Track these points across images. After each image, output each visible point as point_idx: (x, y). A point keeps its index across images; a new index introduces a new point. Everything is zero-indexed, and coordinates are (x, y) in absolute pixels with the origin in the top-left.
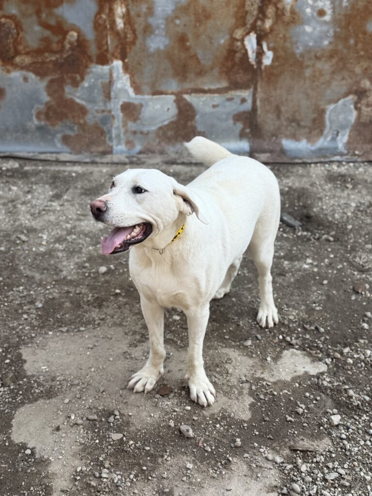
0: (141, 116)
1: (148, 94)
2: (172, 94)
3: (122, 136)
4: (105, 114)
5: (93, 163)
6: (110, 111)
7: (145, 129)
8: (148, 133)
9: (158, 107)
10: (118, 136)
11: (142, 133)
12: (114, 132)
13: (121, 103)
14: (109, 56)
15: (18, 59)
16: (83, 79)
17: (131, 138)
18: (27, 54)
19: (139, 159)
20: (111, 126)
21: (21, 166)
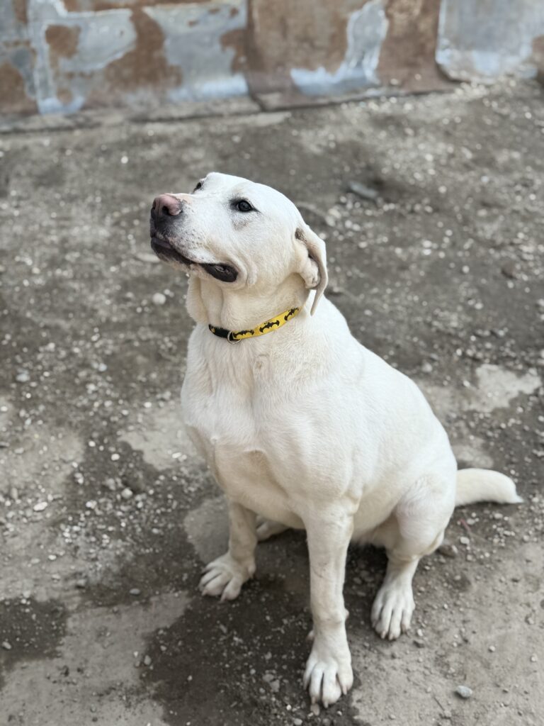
0: (79, 47)
1: (89, 9)
2: (126, 6)
3: (51, 83)
4: (21, 47)
5: (17, 132)
6: (28, 43)
7: (87, 68)
8: (92, 75)
9: (105, 29)
10: (44, 83)
11: (82, 75)
12: (37, 77)
13: (45, 28)
17: (66, 84)
19: (88, 119)
20: (32, 67)
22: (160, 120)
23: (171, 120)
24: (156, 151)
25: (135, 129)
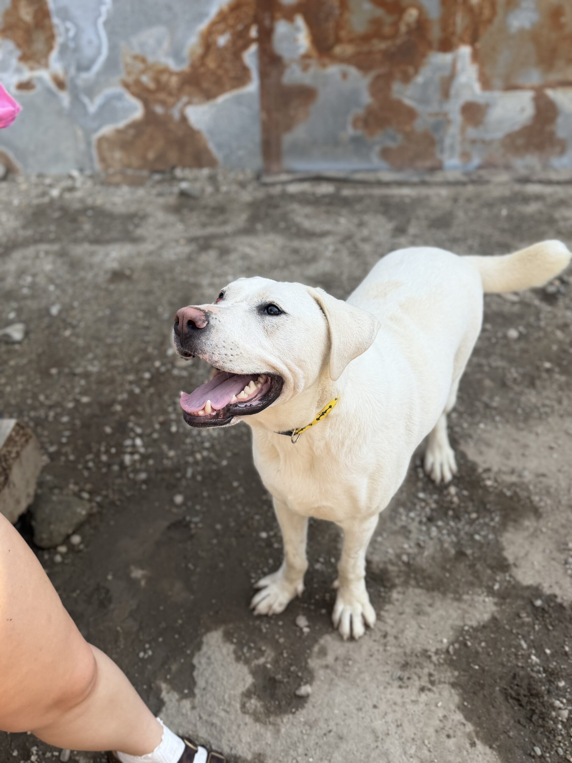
0: (486, 119)
1: (499, 90)
2: (531, 88)
3: (457, 146)
4: (440, 118)
5: (424, 183)
6: (446, 114)
7: (488, 137)
8: (491, 142)
9: (510, 106)
10: (452, 147)
11: (483, 142)
12: (448, 141)
13: (461, 103)
14: (455, 40)
15: (338, 50)
16: (417, 72)
17: (469, 149)
18: (351, 41)
19: (480, 177)
20: (445, 134)
21: (338, 190)
22: (541, 182)
23: (549, 182)
24: (532, 208)
25: (517, 187)
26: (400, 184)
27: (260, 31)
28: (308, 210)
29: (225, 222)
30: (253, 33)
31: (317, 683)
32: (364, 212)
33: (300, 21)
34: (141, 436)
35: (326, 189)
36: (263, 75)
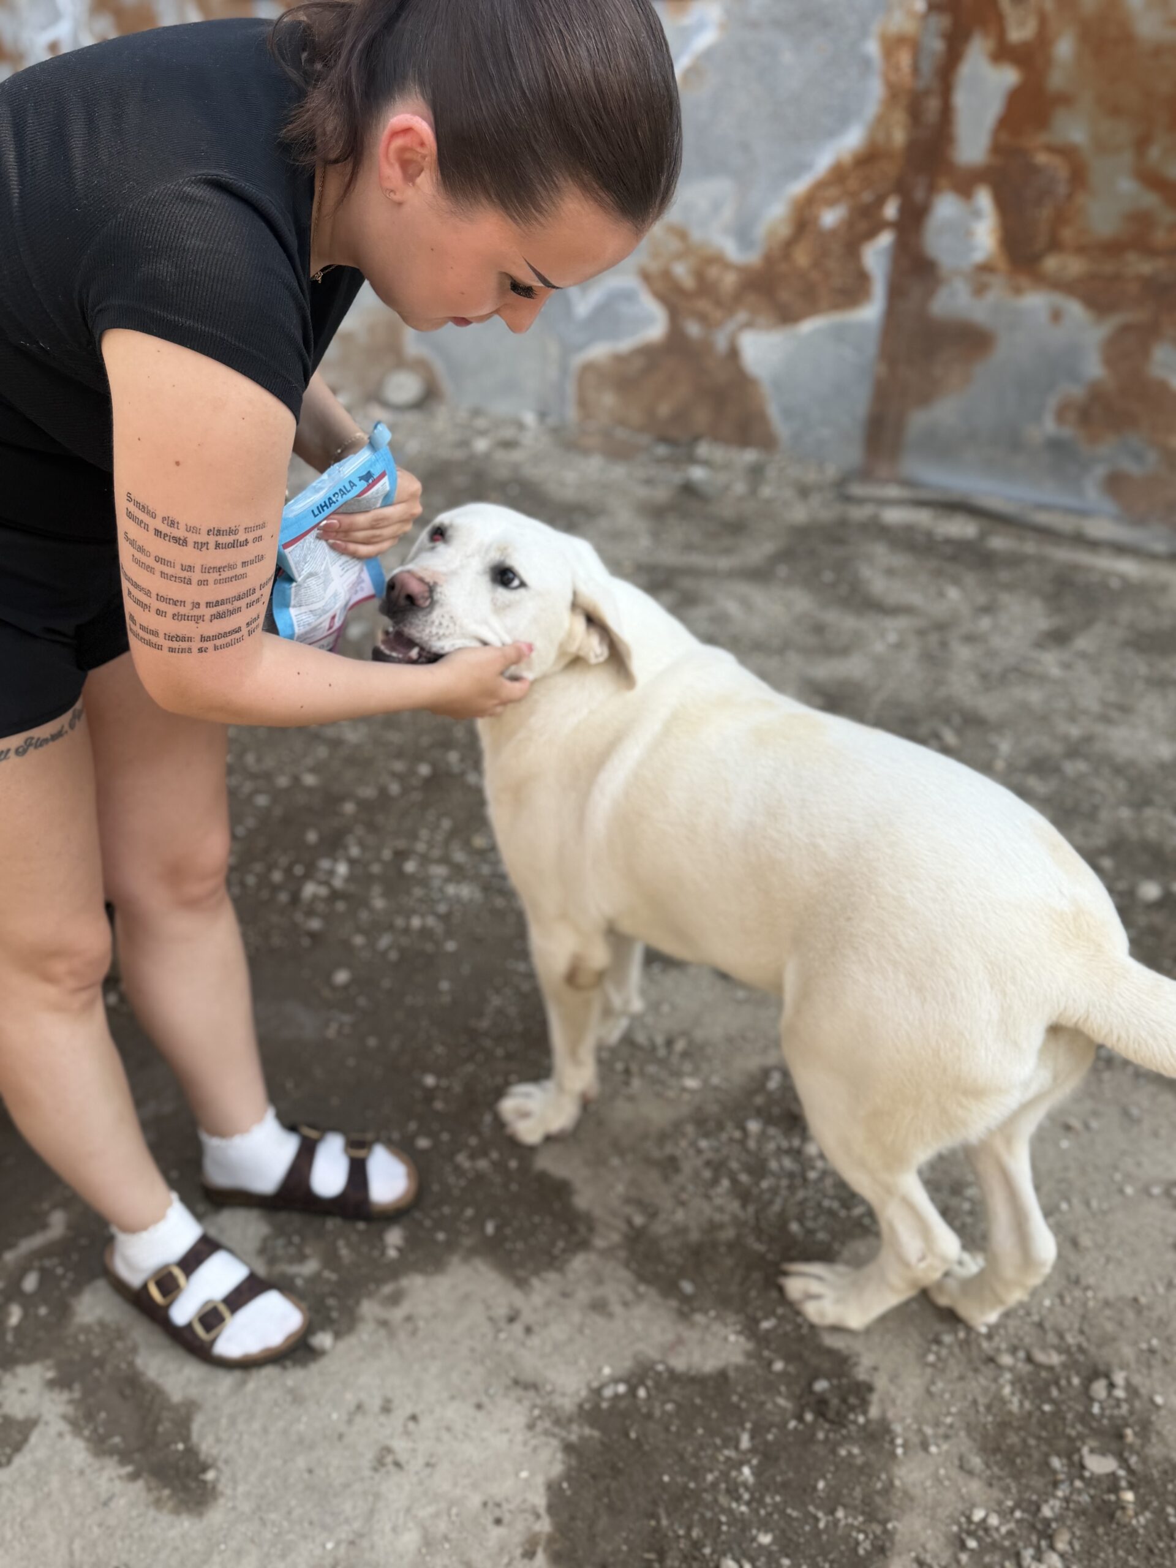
15: (1051, 264)
18: (1081, 250)
21: (983, 535)
26: (1120, 549)
27: (903, 210)
28: (900, 560)
29: (727, 551)
30: (891, 210)
31: (351, 1340)
32: (1009, 587)
33: (984, 199)
34: (352, 862)
35: (962, 528)
36: (895, 292)
